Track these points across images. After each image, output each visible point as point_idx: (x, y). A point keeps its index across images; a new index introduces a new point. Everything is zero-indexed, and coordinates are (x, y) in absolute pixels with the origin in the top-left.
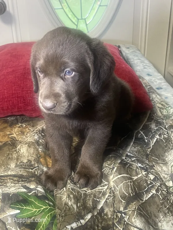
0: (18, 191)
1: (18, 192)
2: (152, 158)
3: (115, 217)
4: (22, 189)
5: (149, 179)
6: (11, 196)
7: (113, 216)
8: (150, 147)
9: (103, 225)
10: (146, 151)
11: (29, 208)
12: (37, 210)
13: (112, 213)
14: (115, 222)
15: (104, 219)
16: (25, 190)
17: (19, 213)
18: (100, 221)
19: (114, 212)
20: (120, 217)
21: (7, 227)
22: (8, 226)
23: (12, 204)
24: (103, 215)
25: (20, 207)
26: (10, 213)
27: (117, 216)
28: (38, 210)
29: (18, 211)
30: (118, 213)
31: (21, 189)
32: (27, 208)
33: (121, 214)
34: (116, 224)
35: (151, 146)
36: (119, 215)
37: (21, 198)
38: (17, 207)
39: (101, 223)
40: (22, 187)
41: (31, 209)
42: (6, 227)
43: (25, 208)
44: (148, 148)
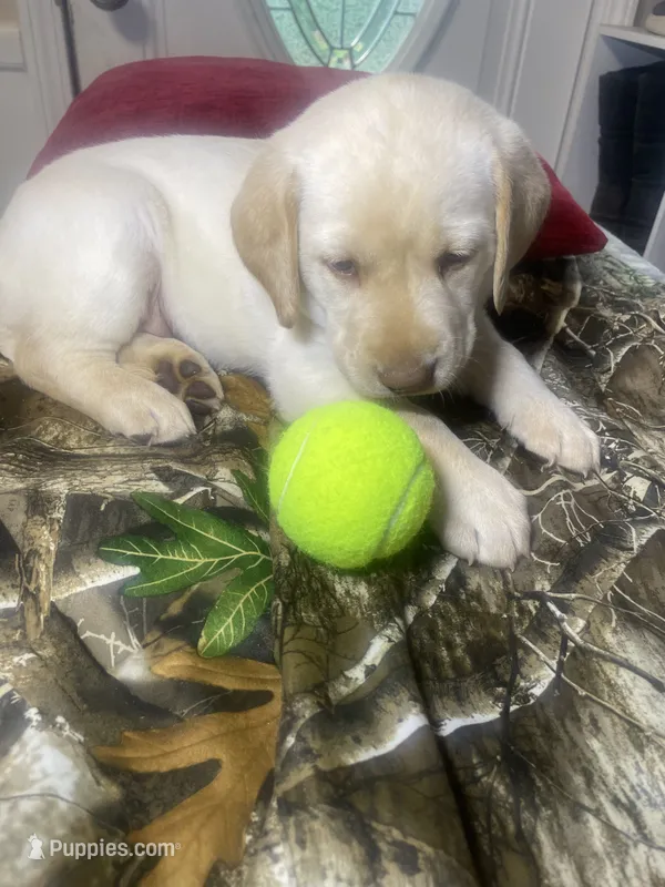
0: (135, 488)
1: (136, 493)
2: (621, 407)
3: (517, 615)
4: (154, 483)
5: (630, 498)
6: (103, 508)
7: (506, 612)
8: (610, 369)
9: (470, 638)
10: (595, 380)
11: (177, 558)
12: (212, 560)
13: (502, 599)
14: (518, 631)
15: (469, 614)
16: (162, 488)
17: (134, 578)
18: (456, 620)
19: (510, 596)
20: (534, 612)
21: (82, 637)
22: (88, 634)
23: (104, 542)
24: (463, 597)
25: (141, 554)
26: (96, 578)
27: (523, 610)
28: (217, 560)
29: (134, 571)
30: (524, 602)
31: (148, 482)
32: (171, 557)
33: (537, 603)
34: (524, 639)
35: (613, 366)
36: (531, 605)
37: (144, 518)
38: (129, 553)
39: (462, 630)
40: (153, 475)
41: (187, 559)
42: (77, 637)
43: (160, 556)
44: (603, 373)
